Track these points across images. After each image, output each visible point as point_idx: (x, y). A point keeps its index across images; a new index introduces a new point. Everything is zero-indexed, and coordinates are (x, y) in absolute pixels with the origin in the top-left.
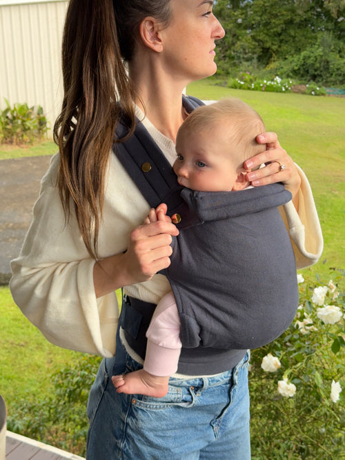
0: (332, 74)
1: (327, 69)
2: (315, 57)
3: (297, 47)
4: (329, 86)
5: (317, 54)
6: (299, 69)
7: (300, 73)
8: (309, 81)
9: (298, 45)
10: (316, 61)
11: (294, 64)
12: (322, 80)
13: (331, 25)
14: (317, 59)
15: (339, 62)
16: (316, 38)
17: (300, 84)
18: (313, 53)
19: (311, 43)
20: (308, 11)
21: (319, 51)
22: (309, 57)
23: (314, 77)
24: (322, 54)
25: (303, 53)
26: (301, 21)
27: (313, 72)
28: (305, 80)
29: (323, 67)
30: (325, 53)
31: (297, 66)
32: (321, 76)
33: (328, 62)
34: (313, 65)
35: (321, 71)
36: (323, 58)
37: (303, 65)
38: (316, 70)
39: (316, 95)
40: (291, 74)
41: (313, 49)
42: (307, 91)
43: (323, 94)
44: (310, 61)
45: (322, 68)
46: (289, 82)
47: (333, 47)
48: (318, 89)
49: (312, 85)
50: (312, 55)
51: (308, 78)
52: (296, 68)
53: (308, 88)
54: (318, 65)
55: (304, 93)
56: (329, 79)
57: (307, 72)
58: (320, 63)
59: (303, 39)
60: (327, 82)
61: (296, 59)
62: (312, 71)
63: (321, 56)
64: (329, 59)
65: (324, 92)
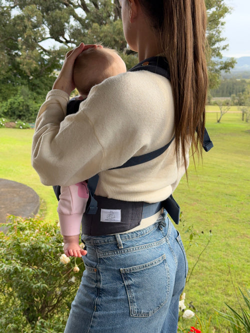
0: (32, 114)
1: (28, 110)
2: (19, 103)
3: (4, 96)
4: (31, 123)
5: (19, 101)
6: (8, 111)
7: (9, 114)
8: (16, 119)
9: (4, 95)
10: (19, 105)
11: (3, 108)
12: (26, 118)
13: (25, 81)
14: (20, 104)
15: (35, 106)
16: (17, 90)
17: (11, 122)
18: (16, 100)
19: (13, 93)
20: (8, 71)
21: (21, 99)
22: (14, 103)
23: (20, 117)
24: (23, 100)
25: (9, 101)
26: (5, 79)
27: (19, 113)
28: (14, 119)
29: (25, 109)
30: (25, 100)
31: (6, 109)
32: (24, 116)
33: (28, 106)
34: (18, 108)
35: (24, 112)
36: (25, 103)
37: (11, 109)
38: (20, 112)
39: (23, 128)
40: (2, 115)
41: (16, 98)
42: (17, 126)
43: (28, 128)
44: (15, 106)
45: (24, 110)
46: (2, 121)
47: (30, 96)
48: (24, 124)
49: (19, 122)
50: (16, 101)
51: (16, 117)
52: (6, 111)
53: (17, 124)
54: (21, 108)
55: (14, 128)
56: (30, 118)
57: (14, 113)
58: (23, 107)
59: (7, 91)
60: (29, 120)
61: (5, 105)
62: (17, 113)
63: (23, 102)
64: (28, 104)
65: (28, 126)
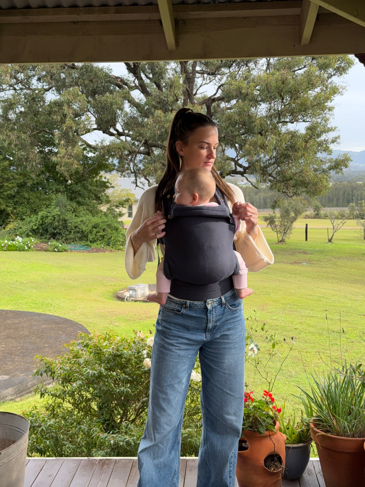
0: (70, 232)
1: (65, 227)
2: (53, 216)
3: (32, 208)
4: (70, 243)
5: (54, 214)
6: (38, 228)
7: (39, 232)
8: (49, 239)
9: (33, 206)
10: (54, 220)
11: (32, 224)
12: (62, 238)
13: (62, 188)
14: (55, 218)
15: (76, 221)
16: (50, 199)
17: (41, 242)
18: (50, 213)
19: (45, 204)
20: (40, 175)
21: (56, 211)
22: (47, 217)
23: (54, 236)
24: (59, 213)
25: (40, 214)
26: (34, 184)
27: (53, 231)
28: (45, 238)
29: (62, 225)
30: (62, 212)
31: (35, 225)
32: (60, 234)
33: (66, 221)
34: (51, 224)
35: (60, 230)
36: (61, 216)
37: (42, 225)
38: (55, 229)
39: (58, 251)
40: (30, 233)
41: (50, 210)
42: (50, 248)
43: (65, 251)
44: (48, 221)
45: (61, 227)
46: (31, 241)
47: (68, 207)
48: (60, 245)
49: (53, 242)
50: (49, 214)
51: (48, 236)
52: (35, 227)
53: (51, 246)
54: (57, 223)
55: (46, 250)
56: (68, 237)
57: (47, 231)
59: (37, 200)
60: (66, 240)
61: (34, 219)
62: (51, 230)
63: (59, 215)
64: (66, 218)
65: (66, 248)
